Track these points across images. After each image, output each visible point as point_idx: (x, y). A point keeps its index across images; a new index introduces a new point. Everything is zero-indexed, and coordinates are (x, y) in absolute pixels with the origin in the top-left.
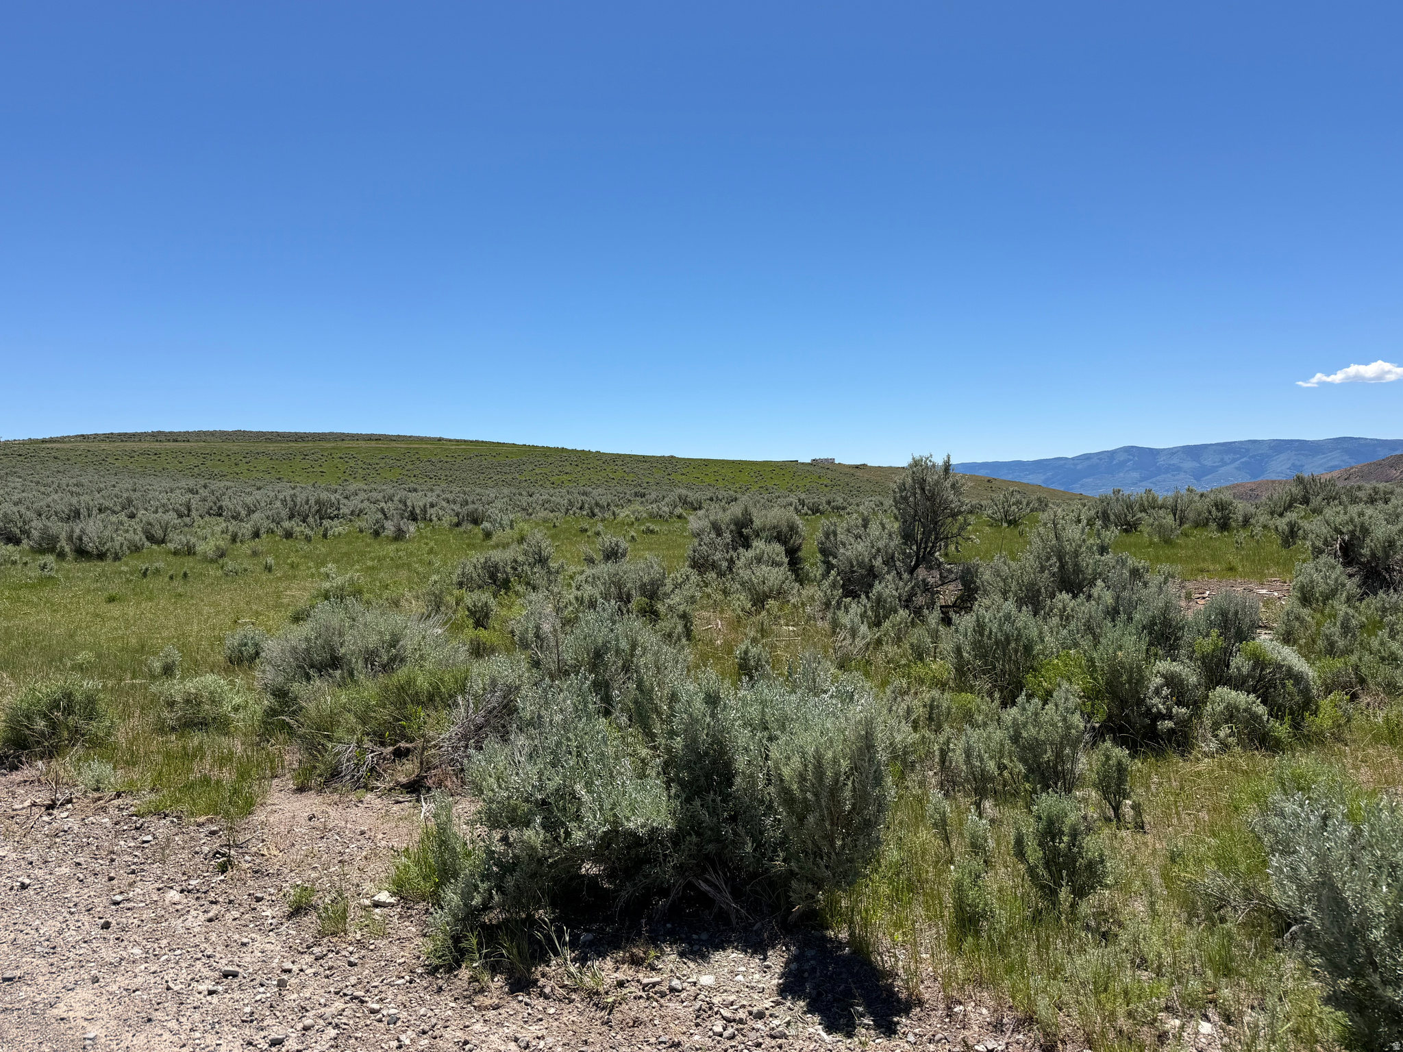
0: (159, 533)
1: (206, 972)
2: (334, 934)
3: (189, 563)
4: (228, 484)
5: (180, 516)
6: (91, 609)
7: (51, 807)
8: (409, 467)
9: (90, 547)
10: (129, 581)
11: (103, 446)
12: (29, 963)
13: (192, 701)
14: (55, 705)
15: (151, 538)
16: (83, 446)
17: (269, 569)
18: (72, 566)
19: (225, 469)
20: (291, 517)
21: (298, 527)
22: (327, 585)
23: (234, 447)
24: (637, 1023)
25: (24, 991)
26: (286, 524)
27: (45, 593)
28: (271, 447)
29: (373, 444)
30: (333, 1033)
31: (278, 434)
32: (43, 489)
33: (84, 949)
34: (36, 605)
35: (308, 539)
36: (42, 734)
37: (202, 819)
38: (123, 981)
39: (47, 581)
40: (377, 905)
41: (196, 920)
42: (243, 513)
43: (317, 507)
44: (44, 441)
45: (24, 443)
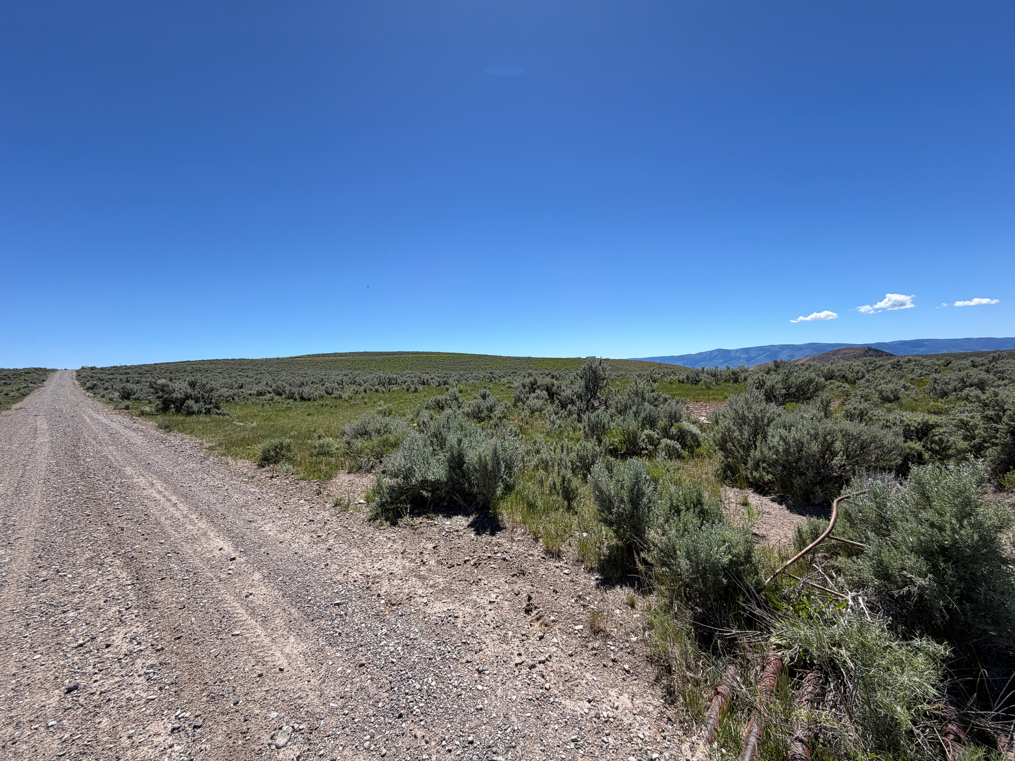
0: (330, 391)
1: (305, 520)
2: (345, 511)
3: (339, 401)
4: (360, 372)
5: (339, 384)
6: (302, 418)
7: (272, 477)
8: (427, 364)
9: (305, 396)
10: (316, 408)
11: (316, 359)
12: (256, 517)
13: (322, 446)
14: (277, 447)
15: (327, 393)
16: (308, 359)
17: (366, 403)
18: (298, 403)
19: (360, 367)
20: (379, 384)
21: (381, 388)
22: (380, 408)
23: (363, 358)
24: (422, 533)
25: (253, 524)
26: (376, 387)
27: (287, 413)
28: (377, 357)
29: (414, 355)
30: (335, 534)
31: (379, 353)
32: (293, 375)
33: (273, 514)
34: (283, 417)
35: (383, 392)
36: (273, 456)
37: (316, 481)
38: (281, 522)
39: (289, 409)
40: (360, 503)
41: (306, 508)
42: (362, 383)
43: (388, 380)
44: (295, 357)
45: (288, 358)
